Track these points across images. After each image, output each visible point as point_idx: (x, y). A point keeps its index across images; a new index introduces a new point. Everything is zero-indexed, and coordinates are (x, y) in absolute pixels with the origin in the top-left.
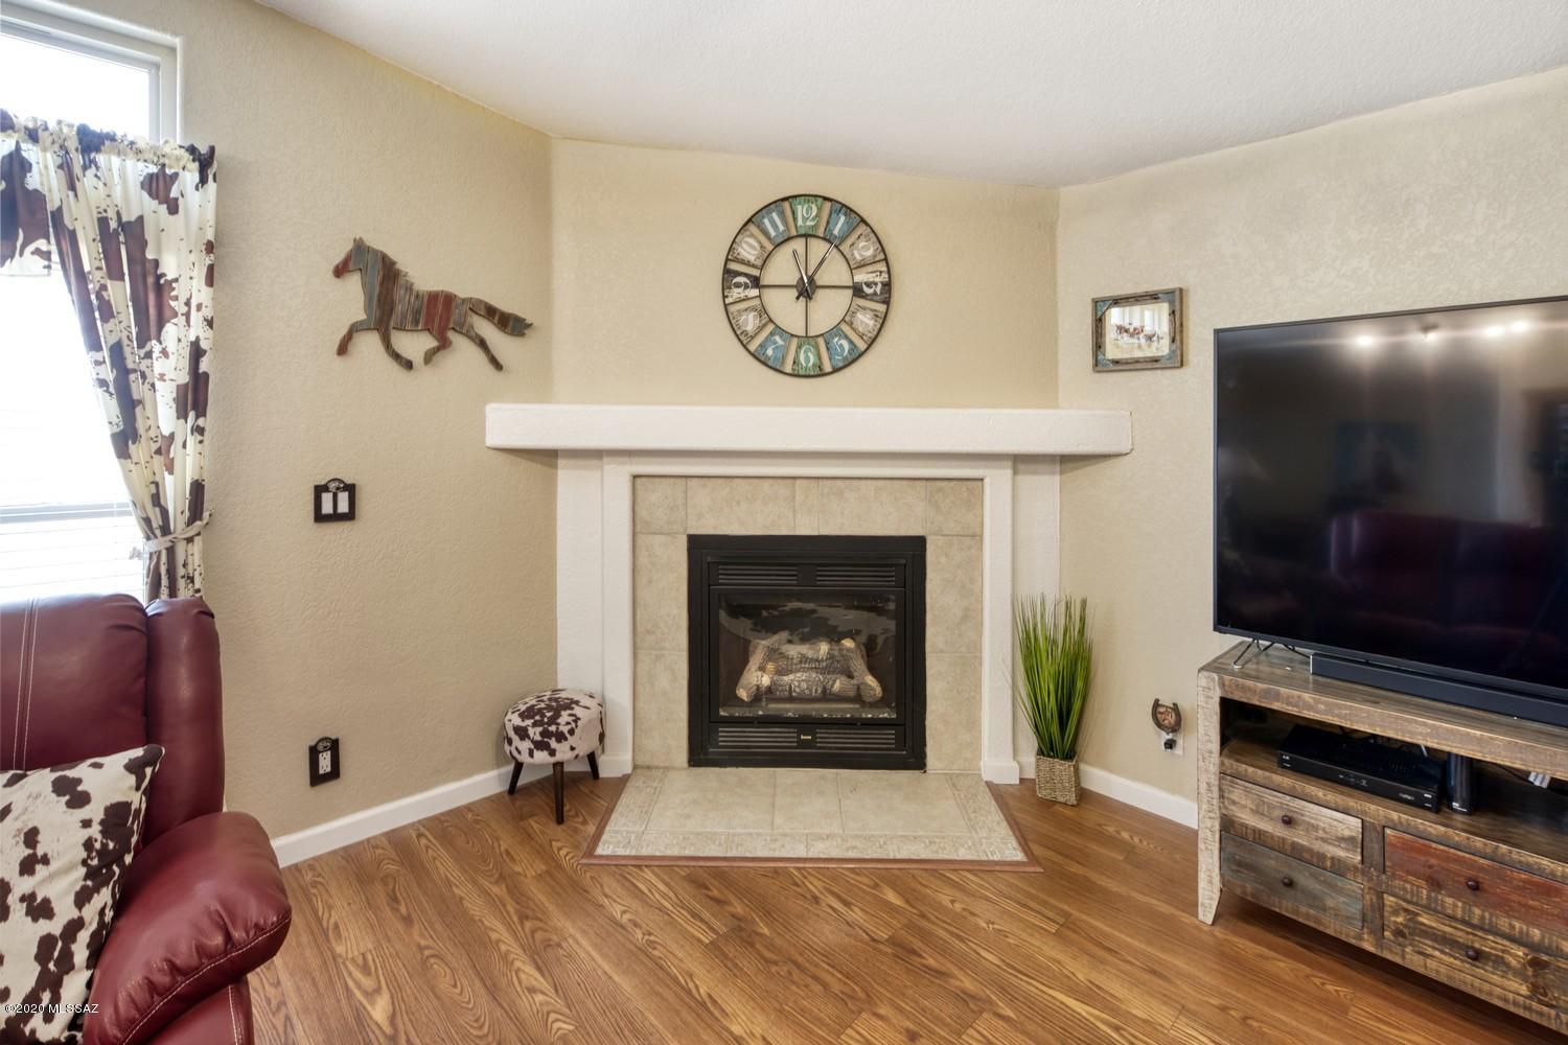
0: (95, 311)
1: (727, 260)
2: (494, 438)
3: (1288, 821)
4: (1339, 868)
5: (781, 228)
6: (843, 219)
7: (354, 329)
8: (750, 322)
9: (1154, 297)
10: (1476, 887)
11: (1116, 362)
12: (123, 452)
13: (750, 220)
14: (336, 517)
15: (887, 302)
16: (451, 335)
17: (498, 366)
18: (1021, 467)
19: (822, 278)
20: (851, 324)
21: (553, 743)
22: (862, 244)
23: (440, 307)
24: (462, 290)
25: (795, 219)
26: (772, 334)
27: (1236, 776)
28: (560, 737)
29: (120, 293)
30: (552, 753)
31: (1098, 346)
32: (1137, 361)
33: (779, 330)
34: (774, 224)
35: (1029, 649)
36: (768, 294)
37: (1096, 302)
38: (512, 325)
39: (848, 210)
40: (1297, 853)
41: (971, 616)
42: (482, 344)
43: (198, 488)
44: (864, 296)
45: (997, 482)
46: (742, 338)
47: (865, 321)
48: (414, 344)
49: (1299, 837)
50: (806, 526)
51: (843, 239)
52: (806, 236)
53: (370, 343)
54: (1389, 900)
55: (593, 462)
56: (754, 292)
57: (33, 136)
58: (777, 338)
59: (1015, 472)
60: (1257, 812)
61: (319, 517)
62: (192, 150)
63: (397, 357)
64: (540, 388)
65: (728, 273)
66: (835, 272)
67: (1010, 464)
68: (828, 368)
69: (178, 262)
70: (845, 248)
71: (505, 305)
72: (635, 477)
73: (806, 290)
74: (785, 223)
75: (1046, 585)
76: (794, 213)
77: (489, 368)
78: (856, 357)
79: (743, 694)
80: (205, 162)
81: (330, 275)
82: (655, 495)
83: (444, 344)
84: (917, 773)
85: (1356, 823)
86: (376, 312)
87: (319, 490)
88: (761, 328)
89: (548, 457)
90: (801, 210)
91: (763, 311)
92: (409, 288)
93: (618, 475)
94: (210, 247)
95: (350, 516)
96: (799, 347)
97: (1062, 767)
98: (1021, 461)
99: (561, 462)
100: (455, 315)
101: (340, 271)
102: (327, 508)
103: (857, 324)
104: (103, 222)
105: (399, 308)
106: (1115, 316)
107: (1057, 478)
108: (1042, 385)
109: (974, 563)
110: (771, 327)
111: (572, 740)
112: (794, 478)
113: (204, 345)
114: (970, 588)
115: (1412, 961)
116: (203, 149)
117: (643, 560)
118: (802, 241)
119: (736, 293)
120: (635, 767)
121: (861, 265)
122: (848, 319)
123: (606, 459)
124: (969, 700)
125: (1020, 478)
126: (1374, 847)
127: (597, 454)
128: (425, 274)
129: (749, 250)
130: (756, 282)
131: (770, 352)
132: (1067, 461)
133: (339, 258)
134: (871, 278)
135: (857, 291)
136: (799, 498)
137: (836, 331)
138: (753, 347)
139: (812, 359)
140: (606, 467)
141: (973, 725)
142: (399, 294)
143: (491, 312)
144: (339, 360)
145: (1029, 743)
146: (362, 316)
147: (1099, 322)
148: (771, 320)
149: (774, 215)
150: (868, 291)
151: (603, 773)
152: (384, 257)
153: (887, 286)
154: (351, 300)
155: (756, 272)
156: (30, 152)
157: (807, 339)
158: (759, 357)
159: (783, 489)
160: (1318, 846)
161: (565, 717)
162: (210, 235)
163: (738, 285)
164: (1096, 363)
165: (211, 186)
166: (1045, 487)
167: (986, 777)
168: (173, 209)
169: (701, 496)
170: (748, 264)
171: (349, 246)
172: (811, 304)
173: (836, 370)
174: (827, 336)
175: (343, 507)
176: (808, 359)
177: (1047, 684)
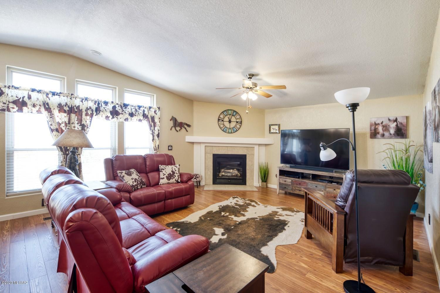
0: (151, 126)
1: (219, 118)
2: (187, 141)
3: (285, 181)
4: (289, 185)
5: (226, 114)
6: (235, 113)
7: (172, 127)
8: (222, 126)
9: (276, 125)
10: (300, 184)
11: (272, 133)
12: (153, 141)
13: (222, 113)
14: (170, 150)
15: (241, 124)
16: (182, 128)
17: (187, 131)
18: (260, 146)
19: (232, 120)
20: (236, 127)
21: (197, 178)
22: (238, 116)
23: (181, 124)
24: (183, 122)
25: (228, 113)
26: (225, 128)
27: (281, 178)
28: (198, 178)
29: (152, 124)
30: (197, 179)
31: (270, 130)
32: (274, 133)
33: (226, 127)
34: (225, 113)
35: (260, 169)
36: (224, 122)
37: (269, 125)
38: (189, 126)
39: (236, 112)
40: (286, 185)
41: (253, 165)
42: (185, 128)
43: (158, 146)
44: (238, 123)
45: (256, 147)
46: (221, 128)
47: (238, 126)
48: (178, 129)
49: (286, 183)
50: (230, 153)
51: (235, 115)
52: (230, 115)
53: (173, 128)
54: (293, 187)
55: (199, 144)
56: (223, 122)
57: (145, 108)
58: (226, 128)
59: (259, 146)
60: (283, 181)
61: (169, 150)
62: (158, 107)
63: (176, 130)
64: (192, 134)
65: (219, 120)
66: (233, 119)
67: (258, 145)
68: (233, 132)
69: (157, 120)
70: (235, 116)
71: (188, 123)
72: (205, 146)
73: (230, 122)
74: (227, 113)
75: (263, 161)
76: (228, 112)
77: (186, 132)
78: (237, 131)
79: (220, 175)
80: (159, 108)
81: (170, 121)
82: (208, 148)
83: (181, 128)
84: (245, 186)
85: (291, 180)
86: (174, 125)
87: (169, 146)
88: (223, 127)
89: (193, 143)
90: (229, 112)
91: (224, 125)
92: (178, 121)
93: (203, 146)
94: (159, 118)
95: (172, 150)
96: (229, 129)
97: (265, 183)
98: (260, 145)
99: (194, 144)
100: (183, 125)
101: (171, 120)
102: (169, 149)
103: (237, 127)
104: (151, 116)
105: (177, 124)
106: (272, 127)
107: (265, 147)
108: (263, 135)
109: (253, 158)
110: (225, 127)
111: (199, 178)
112: (228, 147)
113: (159, 129)
114: (252, 161)
115: (295, 192)
116: (159, 107)
117: (206, 157)
118: (229, 115)
119: (220, 122)
120: (205, 184)
121: (238, 119)
122: (236, 126)
123: (201, 144)
124: (252, 176)
125: (259, 147)
126: (292, 182)
127: (200, 143)
128: (179, 120)
129: (222, 116)
130: (223, 121)
131: (225, 130)
132: (266, 145)
133: (170, 119)
134: (239, 121)
135: (237, 122)
136: (229, 149)
137: (234, 127)
138: (222, 129)
139: (231, 131)
140: (201, 145)
141: (253, 179)
142: (177, 122)
143: (187, 124)
144: (170, 131)
145: (260, 181)
146: (173, 125)
147: (270, 127)
148: (225, 126)
149: (225, 112)
150: (239, 122)
151: (201, 185)
152: (175, 118)
153: (241, 122)
154: (171, 123)
155: (223, 119)
156: (145, 110)
157: (230, 128)
158: (223, 130)
159: (226, 148)
160: (288, 183)
161: (198, 175)
162: (160, 117)
163: (220, 121)
164: (270, 133)
165: (160, 111)
166: (263, 149)
167: (254, 186)
168: (156, 114)
169: (215, 149)
170: (222, 118)
171: (171, 117)
172: (230, 124)
173: (234, 132)
174: (233, 128)
175: (171, 149)
176: (230, 131)
177: (263, 172)
